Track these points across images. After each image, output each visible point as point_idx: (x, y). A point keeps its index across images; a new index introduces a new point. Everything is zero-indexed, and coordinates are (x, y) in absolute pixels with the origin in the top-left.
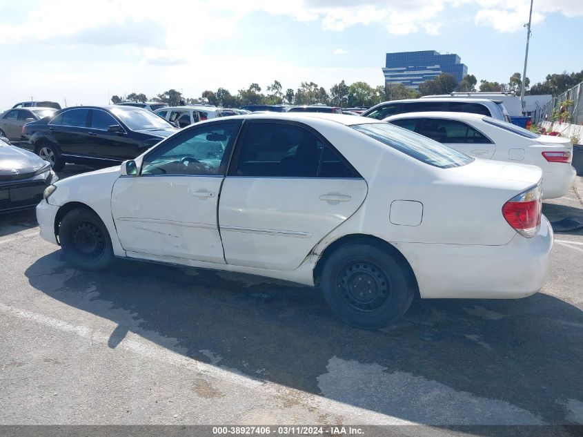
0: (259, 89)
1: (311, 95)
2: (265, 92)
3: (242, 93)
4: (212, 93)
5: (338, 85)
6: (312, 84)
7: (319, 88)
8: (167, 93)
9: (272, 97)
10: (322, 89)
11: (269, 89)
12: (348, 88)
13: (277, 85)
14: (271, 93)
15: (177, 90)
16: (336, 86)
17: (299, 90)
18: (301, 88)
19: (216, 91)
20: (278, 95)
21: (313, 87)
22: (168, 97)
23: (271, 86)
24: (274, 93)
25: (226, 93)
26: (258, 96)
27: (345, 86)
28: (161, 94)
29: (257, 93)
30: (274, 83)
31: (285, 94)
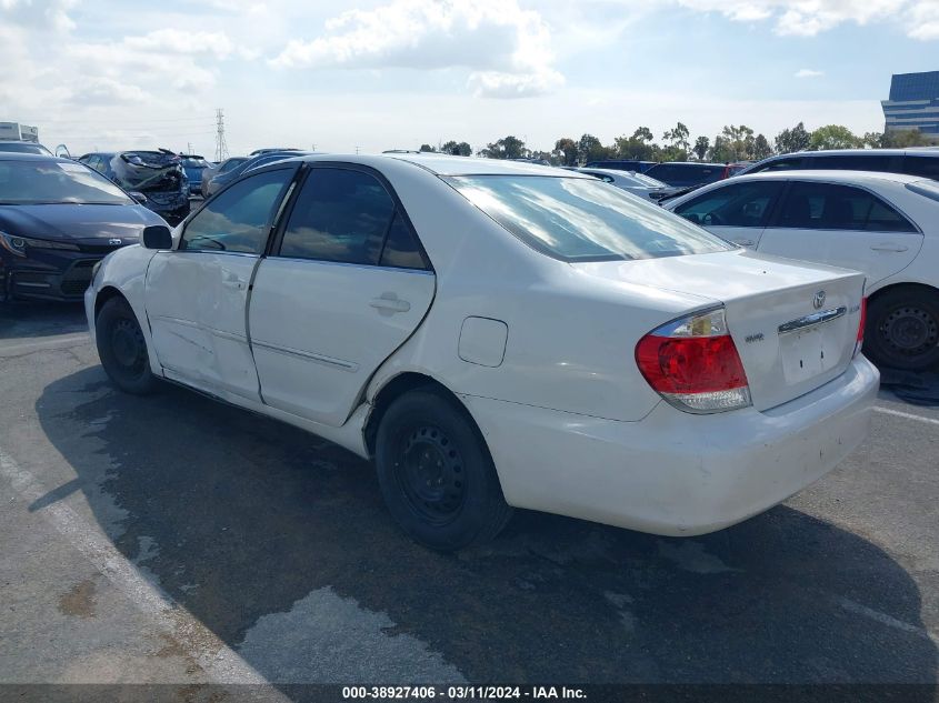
0: (650, 137)
1: (739, 146)
2: (659, 141)
3: (621, 142)
4: (571, 142)
5: (791, 130)
6: (743, 128)
7: (755, 135)
8: (501, 142)
9: (670, 151)
10: (761, 137)
11: (666, 136)
12: (807, 136)
13: (681, 130)
14: (670, 143)
15: (518, 138)
16: (786, 133)
17: (718, 139)
18: (722, 135)
19: (579, 140)
20: (681, 147)
21: (745, 135)
22: (502, 148)
23: (670, 132)
24: (673, 144)
25: (595, 142)
26: (648, 147)
27: (803, 132)
28: (493, 144)
29: (646, 142)
30: (675, 127)
31: (693, 145)
